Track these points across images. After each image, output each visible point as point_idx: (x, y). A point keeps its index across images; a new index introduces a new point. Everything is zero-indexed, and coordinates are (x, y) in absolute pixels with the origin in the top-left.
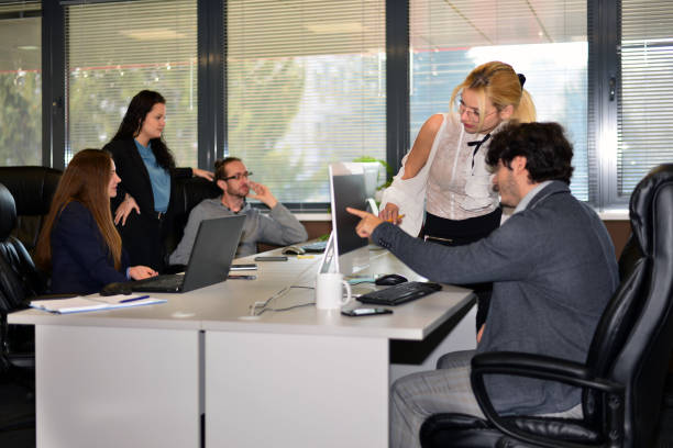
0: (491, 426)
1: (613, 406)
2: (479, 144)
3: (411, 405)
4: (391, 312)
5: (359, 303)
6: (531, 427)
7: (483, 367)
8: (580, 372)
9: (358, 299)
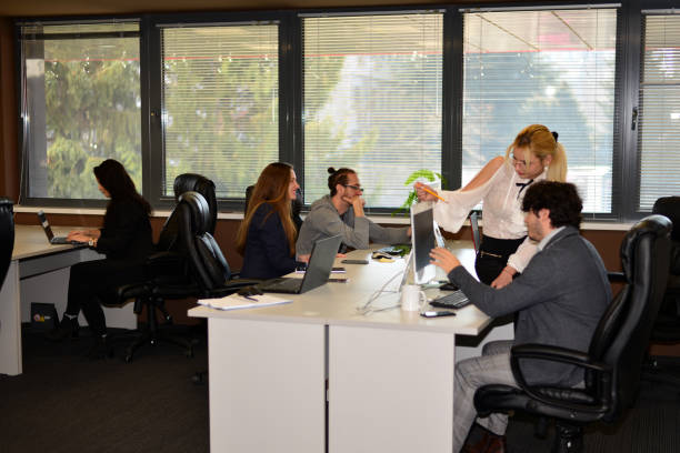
0: (523, 393)
1: (605, 380)
2: (524, 185)
3: (468, 379)
4: (454, 315)
5: (431, 306)
6: (551, 394)
7: (519, 354)
8: (583, 358)
9: (431, 304)
